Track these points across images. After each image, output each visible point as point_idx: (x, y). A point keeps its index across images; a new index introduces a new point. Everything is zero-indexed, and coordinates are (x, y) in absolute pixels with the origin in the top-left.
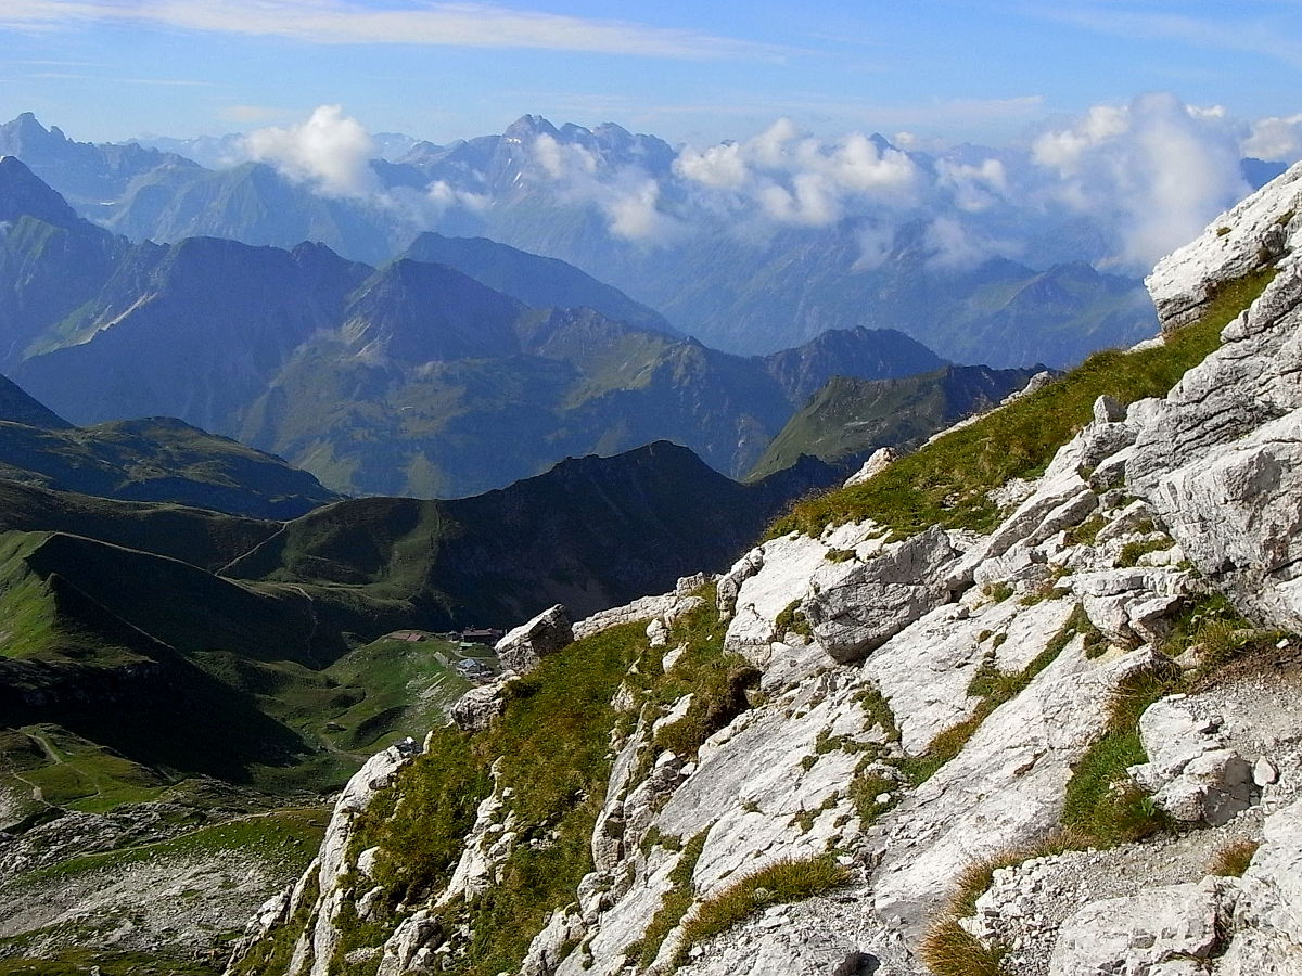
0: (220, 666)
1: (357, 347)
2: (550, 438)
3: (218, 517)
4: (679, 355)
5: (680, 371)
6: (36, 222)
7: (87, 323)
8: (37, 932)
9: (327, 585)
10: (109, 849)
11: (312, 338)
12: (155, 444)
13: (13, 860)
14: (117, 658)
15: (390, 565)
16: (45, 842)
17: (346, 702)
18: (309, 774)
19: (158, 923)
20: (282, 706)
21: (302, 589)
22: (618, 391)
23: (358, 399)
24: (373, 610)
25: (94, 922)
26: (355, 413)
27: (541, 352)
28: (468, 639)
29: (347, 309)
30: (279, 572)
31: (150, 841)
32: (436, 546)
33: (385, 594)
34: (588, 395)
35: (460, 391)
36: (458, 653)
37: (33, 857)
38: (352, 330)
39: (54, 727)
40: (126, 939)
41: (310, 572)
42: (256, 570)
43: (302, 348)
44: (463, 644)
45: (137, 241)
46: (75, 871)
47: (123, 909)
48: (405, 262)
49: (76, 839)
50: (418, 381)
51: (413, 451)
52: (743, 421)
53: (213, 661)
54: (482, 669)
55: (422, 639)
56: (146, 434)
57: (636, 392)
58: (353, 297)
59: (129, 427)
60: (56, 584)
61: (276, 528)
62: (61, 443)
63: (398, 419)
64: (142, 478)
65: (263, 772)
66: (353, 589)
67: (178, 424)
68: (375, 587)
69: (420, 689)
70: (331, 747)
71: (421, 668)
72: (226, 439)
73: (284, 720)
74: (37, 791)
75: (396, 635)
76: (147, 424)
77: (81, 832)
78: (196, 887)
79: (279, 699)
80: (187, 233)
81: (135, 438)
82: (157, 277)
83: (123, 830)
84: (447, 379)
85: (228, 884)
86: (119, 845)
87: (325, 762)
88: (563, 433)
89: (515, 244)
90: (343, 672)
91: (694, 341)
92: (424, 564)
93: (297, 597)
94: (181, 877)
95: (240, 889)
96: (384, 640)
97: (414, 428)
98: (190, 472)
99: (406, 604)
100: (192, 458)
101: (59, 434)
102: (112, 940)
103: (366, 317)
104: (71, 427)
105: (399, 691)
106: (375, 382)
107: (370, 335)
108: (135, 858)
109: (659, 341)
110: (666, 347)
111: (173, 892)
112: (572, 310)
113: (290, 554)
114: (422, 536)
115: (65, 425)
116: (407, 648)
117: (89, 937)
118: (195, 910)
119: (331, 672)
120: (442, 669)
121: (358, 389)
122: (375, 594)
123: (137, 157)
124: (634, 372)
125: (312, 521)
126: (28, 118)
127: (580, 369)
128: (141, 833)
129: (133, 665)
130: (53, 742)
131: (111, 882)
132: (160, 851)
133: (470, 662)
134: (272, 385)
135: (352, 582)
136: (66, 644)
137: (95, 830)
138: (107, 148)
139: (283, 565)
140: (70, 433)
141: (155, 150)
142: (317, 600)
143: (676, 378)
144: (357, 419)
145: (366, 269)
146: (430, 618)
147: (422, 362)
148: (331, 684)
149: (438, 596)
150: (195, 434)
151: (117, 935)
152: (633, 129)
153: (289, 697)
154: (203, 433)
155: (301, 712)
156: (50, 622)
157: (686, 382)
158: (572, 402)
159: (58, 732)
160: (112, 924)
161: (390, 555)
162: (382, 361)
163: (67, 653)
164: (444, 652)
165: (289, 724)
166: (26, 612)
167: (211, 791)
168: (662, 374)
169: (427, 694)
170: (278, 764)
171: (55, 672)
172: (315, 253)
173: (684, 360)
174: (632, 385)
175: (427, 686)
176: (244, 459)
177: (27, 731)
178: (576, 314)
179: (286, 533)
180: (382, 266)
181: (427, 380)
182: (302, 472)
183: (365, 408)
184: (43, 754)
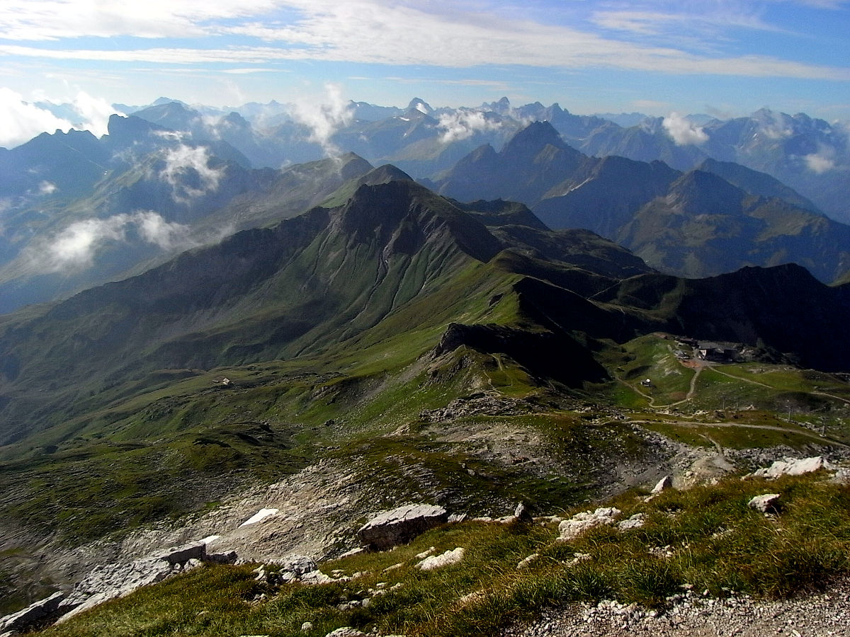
0: (580, 337)
1: (672, 205)
2: (750, 253)
3: (594, 275)
4: (816, 222)
5: (815, 228)
6: (552, 147)
7: (566, 188)
8: (456, 443)
9: (633, 308)
10: (493, 415)
11: (654, 200)
12: (580, 240)
13: (461, 411)
14: (538, 330)
15: (661, 303)
16: (473, 407)
17: (627, 359)
18: (605, 387)
19: (496, 450)
20: (602, 357)
21: (621, 309)
22: (785, 235)
23: (669, 227)
24: (650, 322)
25: (475, 444)
26: (667, 233)
27: (752, 214)
28: (682, 342)
29: (670, 189)
30: (615, 300)
31: (508, 415)
32: (681, 298)
33: (656, 315)
34: (770, 236)
35: (713, 228)
36: (677, 347)
37: (468, 412)
38: (670, 198)
39: (505, 355)
40: (483, 453)
41: (626, 302)
42: (606, 298)
43: (649, 204)
44: (680, 344)
45: (589, 156)
46: (478, 421)
47: (487, 441)
48: (697, 172)
49: (484, 408)
50: (695, 222)
51: (689, 252)
52: (843, 255)
53: (578, 335)
54: (685, 355)
55: (666, 338)
56: (577, 235)
57: (792, 237)
58: (673, 184)
59: (572, 233)
60: (520, 297)
61: (616, 282)
62: (545, 237)
63: (685, 238)
64: (573, 253)
65: (587, 384)
66: (643, 311)
67: (591, 233)
68: (652, 312)
69: (658, 359)
70: (617, 378)
71: (661, 351)
72: (609, 241)
73: (601, 363)
74: (490, 380)
75: (655, 334)
76: (579, 231)
77: (486, 405)
78: (514, 438)
79: (601, 354)
80: (611, 153)
81: (573, 237)
82: (595, 171)
83: (501, 408)
84: (708, 223)
85: (526, 440)
86: (497, 414)
87: (612, 384)
88: (756, 251)
89: (749, 166)
90: (630, 346)
91: (825, 216)
92: (675, 305)
93: (619, 312)
94: (512, 432)
95: (530, 443)
96: (650, 336)
97: (691, 242)
98: (592, 253)
99: (664, 321)
100: (594, 247)
101: (544, 233)
102: (478, 453)
103: (677, 193)
104: (549, 230)
105: (650, 359)
106: (678, 221)
107: (677, 201)
108: (499, 421)
109: (807, 214)
110: (810, 217)
111: (506, 438)
112: (768, 197)
113: (620, 294)
114: (676, 293)
115: (547, 229)
116: (656, 341)
117: (472, 449)
118: (511, 448)
119: (624, 346)
120: (669, 352)
121: (670, 223)
122: (651, 314)
123: (595, 121)
124: (793, 227)
125: (632, 281)
126: (556, 105)
127: (769, 224)
128: (507, 410)
129: (544, 333)
130: (502, 361)
131: (490, 428)
132: (509, 420)
133: (680, 352)
134: (635, 218)
135: (644, 308)
136: (520, 321)
137: (491, 405)
138: (585, 117)
139: (616, 298)
140: (549, 233)
141: (603, 119)
142: (627, 314)
143: (813, 232)
144: (668, 237)
145: (679, 173)
146: (672, 328)
147: (699, 214)
148: (624, 351)
149: (679, 319)
150: (597, 237)
151: (481, 451)
152: (812, 116)
153: (605, 354)
154: (600, 237)
155: (609, 361)
156: (516, 312)
157: (818, 234)
158: (763, 238)
159: (505, 357)
160: (480, 446)
161: (661, 299)
162: (681, 213)
163: (520, 325)
164: (671, 345)
165: (603, 365)
166: (510, 306)
167: (549, 394)
168: (806, 230)
169: (661, 362)
170: (594, 382)
171: (513, 332)
172: (660, 165)
173: (818, 224)
174: (791, 233)
175: (662, 358)
176: (615, 250)
177: (494, 355)
178: (770, 199)
179: (620, 285)
180: (687, 172)
181: (699, 222)
182: (638, 258)
183: (672, 232)
184: (497, 366)
